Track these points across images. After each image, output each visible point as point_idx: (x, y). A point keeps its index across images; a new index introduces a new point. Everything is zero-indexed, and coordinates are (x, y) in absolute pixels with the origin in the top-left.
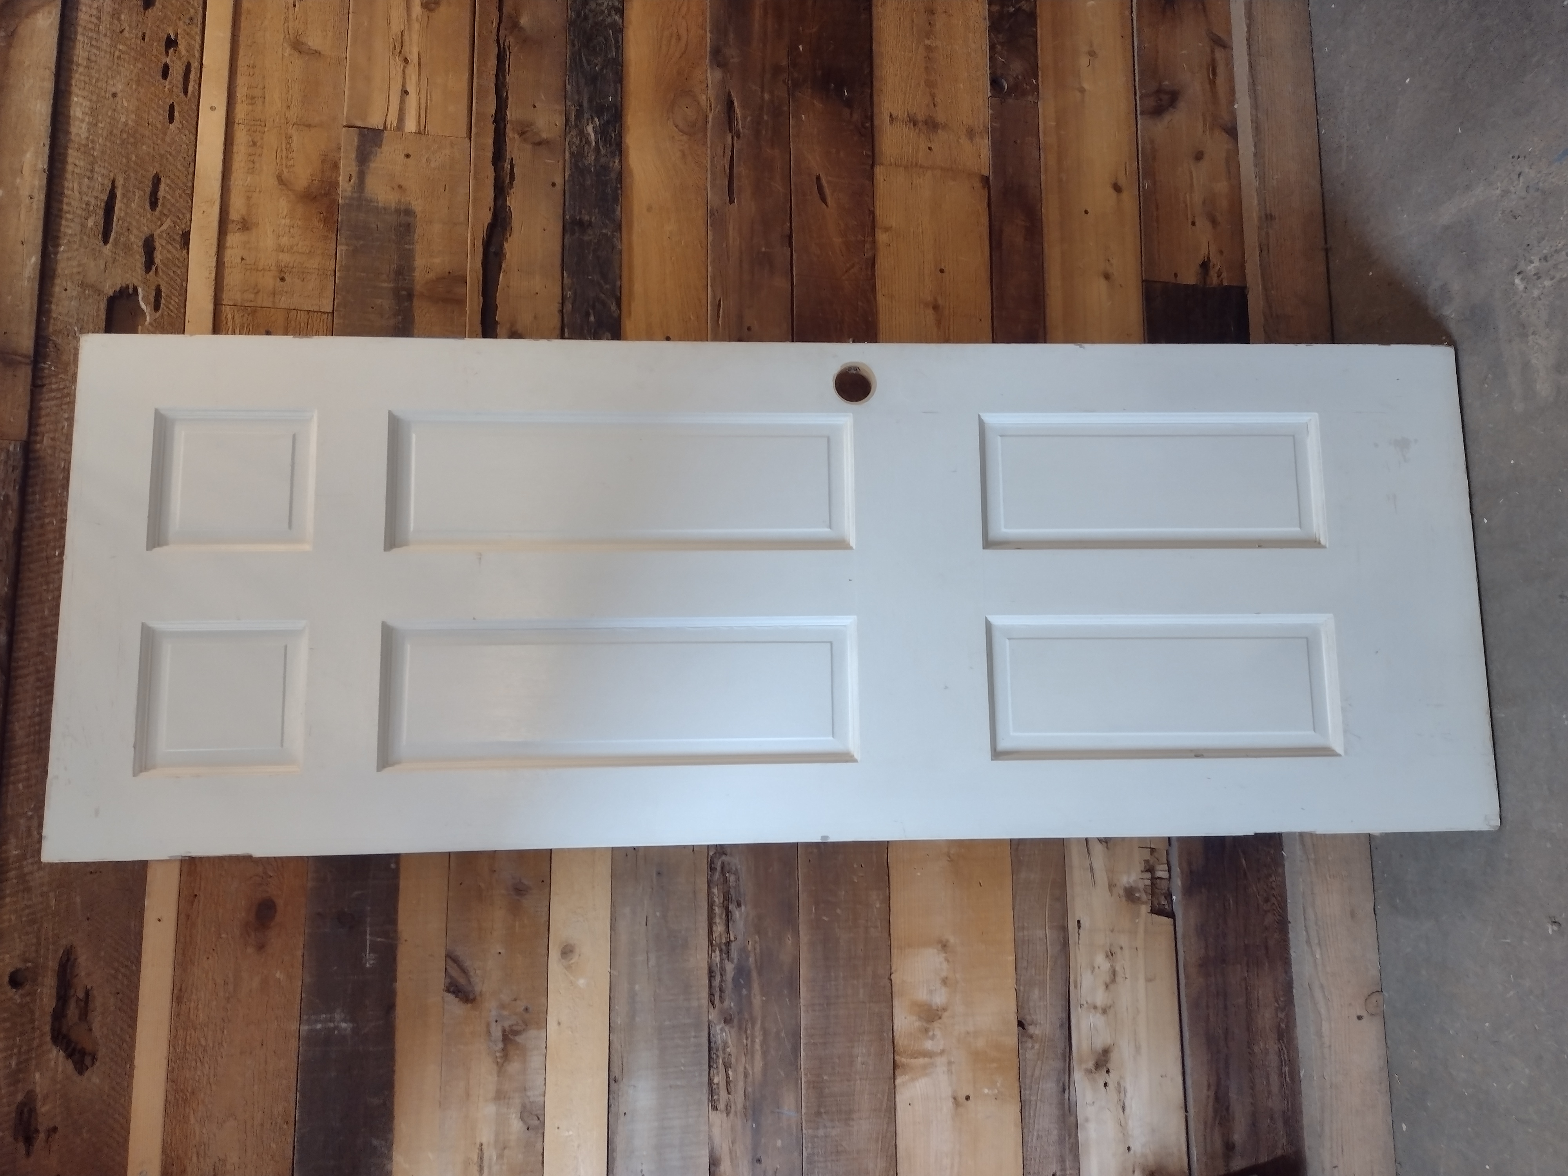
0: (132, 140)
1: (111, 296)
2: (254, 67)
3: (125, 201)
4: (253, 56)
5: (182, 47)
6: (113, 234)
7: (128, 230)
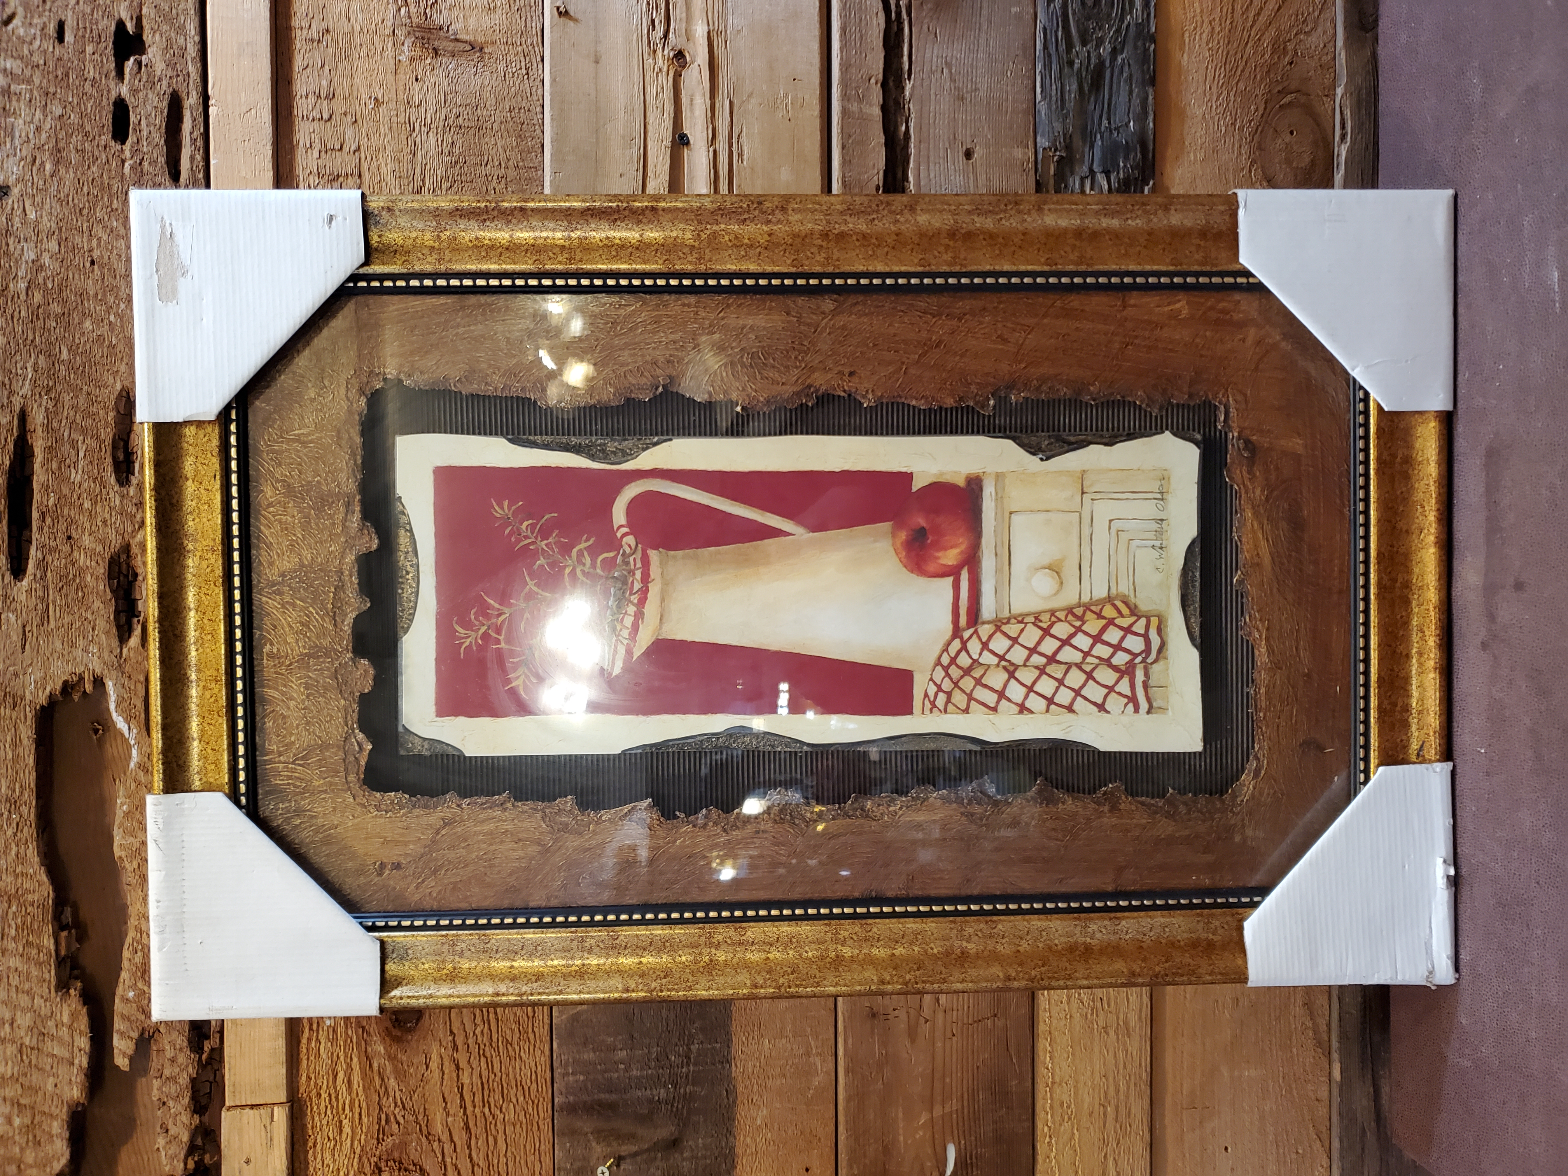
0: (55, 308)
1: (42, 707)
2: (331, 97)
3: (55, 465)
4: (327, 68)
5: (154, 54)
6: (33, 551)
7: (69, 538)
